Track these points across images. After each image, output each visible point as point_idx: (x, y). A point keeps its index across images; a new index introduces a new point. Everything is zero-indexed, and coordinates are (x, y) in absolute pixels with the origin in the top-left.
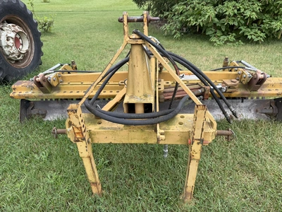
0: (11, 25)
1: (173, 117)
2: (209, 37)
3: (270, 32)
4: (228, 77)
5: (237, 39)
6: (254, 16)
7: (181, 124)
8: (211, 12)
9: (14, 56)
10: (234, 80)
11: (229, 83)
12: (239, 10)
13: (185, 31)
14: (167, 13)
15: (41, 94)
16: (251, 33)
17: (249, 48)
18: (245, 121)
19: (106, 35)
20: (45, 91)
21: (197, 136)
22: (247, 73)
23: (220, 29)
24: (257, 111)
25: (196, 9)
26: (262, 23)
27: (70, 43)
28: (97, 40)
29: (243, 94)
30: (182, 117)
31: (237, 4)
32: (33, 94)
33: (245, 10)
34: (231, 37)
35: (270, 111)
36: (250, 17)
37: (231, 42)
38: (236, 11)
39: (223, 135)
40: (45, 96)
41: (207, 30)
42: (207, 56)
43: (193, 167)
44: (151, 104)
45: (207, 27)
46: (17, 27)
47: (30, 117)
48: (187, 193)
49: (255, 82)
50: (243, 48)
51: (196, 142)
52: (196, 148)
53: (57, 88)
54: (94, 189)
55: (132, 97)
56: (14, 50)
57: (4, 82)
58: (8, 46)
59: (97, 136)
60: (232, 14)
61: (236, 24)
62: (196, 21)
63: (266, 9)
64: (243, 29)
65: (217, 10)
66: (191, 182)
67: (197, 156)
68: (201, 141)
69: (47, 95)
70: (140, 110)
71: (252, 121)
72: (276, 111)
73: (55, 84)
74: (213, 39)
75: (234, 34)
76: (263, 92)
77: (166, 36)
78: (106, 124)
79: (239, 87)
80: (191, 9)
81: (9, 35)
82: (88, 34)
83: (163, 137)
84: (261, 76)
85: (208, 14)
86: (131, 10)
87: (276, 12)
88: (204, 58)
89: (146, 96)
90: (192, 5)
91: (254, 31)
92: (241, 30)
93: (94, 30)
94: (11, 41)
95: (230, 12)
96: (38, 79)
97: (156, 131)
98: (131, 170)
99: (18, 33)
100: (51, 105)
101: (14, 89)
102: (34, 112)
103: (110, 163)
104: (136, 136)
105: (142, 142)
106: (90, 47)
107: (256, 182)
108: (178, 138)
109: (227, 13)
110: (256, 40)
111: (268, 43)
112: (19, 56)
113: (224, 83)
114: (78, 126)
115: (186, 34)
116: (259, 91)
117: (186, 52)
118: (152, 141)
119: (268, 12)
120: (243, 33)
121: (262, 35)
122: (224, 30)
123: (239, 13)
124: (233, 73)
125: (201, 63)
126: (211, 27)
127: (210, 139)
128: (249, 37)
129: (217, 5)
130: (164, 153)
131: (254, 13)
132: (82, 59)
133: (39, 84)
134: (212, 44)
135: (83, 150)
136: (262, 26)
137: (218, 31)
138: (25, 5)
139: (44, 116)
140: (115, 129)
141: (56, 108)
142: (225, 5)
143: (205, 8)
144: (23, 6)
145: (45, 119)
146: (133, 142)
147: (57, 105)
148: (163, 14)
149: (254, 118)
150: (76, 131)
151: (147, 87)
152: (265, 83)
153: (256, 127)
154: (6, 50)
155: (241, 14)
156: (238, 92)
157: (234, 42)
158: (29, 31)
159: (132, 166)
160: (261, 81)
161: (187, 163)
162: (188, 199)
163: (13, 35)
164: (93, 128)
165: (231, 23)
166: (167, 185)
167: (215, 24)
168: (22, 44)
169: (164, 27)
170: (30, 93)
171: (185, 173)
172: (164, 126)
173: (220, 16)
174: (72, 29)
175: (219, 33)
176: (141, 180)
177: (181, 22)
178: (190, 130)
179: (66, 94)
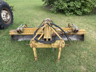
0: (4, 11)
1: (55, 41)
2: (65, 13)
3: (84, 12)
4: (69, 29)
5: (74, 14)
6: (79, 7)
7: (57, 43)
8: (66, 5)
9: (5, 20)
10: (70, 30)
11: (69, 31)
12: (74, 5)
13: (58, 10)
14: (52, 5)
15: (18, 34)
16: (78, 12)
17: (77, 17)
18: (74, 41)
19: (32, 11)
20: (19, 33)
21: (60, 46)
22: (74, 29)
23: (69, 10)
24: (77, 38)
25: (61, 4)
26: (81, 9)
27: (20, 14)
28: (29, 13)
29: (73, 34)
30: (57, 41)
31: (74, 3)
32: (16, 34)
33: (76, 5)
34: (72, 13)
35: (80, 38)
36: (78, 7)
37: (72, 15)
38: (73, 5)
39: (66, 45)
40: (19, 34)
41: (65, 11)
42: (64, 19)
43: (60, 53)
44: (50, 39)
45: (65, 10)
46: (6, 11)
47: (14, 40)
48: (58, 59)
49: (76, 31)
50: (75, 17)
51: (60, 47)
52: (60, 48)
53: (23, 32)
54: (36, 59)
55: (46, 37)
56: (6, 19)
57: (3, 29)
58: (4, 18)
59: (37, 46)
60: (72, 6)
61: (74, 9)
62: (61, 8)
63: (83, 5)
64: (76, 11)
65: (68, 4)
66: (59, 56)
67: (61, 50)
68: (61, 47)
69: (20, 34)
70: (47, 40)
71: (76, 41)
72: (82, 38)
73: (22, 31)
74: (66, 14)
75: (73, 12)
76: (78, 33)
77: (52, 12)
78: (39, 43)
79: (72, 32)
80: (60, 4)
81: (4, 14)
82: (26, 11)
83: (53, 46)
84: (77, 30)
85: (65, 6)
86: (39, 1)
87: (86, 6)
88: (64, 20)
89: (49, 37)
90: (60, 3)
91: (79, 11)
92: (75, 11)
93: (28, 9)
94: (5, 16)
95: (72, 5)
96: (18, 30)
97: (51, 45)
98: (44, 54)
99: (7, 13)
100: (20, 36)
101: (10, 32)
102: (15, 38)
103: (38, 52)
104: (46, 46)
105: (48, 47)
106: (27, 16)
107: (75, 56)
108: (56, 46)
109: (71, 6)
110: (79, 14)
111: (83, 15)
112: (7, 20)
113: (68, 31)
114: (34, 44)
115: (58, 11)
116: (77, 33)
117: (58, 18)
118: (50, 47)
119: (83, 6)
120: (76, 12)
121: (81, 13)
122: (70, 11)
123: (74, 6)
124: (70, 28)
125: (63, 22)
126: (66, 10)
127: (63, 46)
128: (77, 13)
129: (68, 3)
130: (52, 50)
131: (79, 6)
132: (25, 20)
133: (18, 31)
134: (66, 15)
135: (34, 49)
136: (82, 10)
137: (68, 11)
138: (8, 4)
139: (18, 39)
140: (42, 44)
141: (21, 37)
142: (70, 3)
143: (64, 4)
144: (8, 5)
145: (18, 41)
146: (46, 47)
147: (22, 36)
148: (51, 5)
149: (76, 40)
150: (33, 45)
151: (49, 35)
152: (79, 31)
153: (76, 42)
154: (3, 19)
155: (75, 6)
156: (72, 33)
157: (73, 15)
158: (10, 12)
159: (44, 53)
160: (77, 31)
161: (58, 52)
162: (58, 61)
163: (5, 14)
164: (36, 44)
165: (72, 9)
166: (53, 57)
167: (67, 9)
168: (7, 17)
169: (51, 9)
170: (15, 33)
171: (58, 54)
172: (53, 44)
173: (69, 6)
174: (20, 8)
175: (68, 12)
176: (47, 56)
177: (56, 8)
178: (59, 44)
179: (25, 34)
